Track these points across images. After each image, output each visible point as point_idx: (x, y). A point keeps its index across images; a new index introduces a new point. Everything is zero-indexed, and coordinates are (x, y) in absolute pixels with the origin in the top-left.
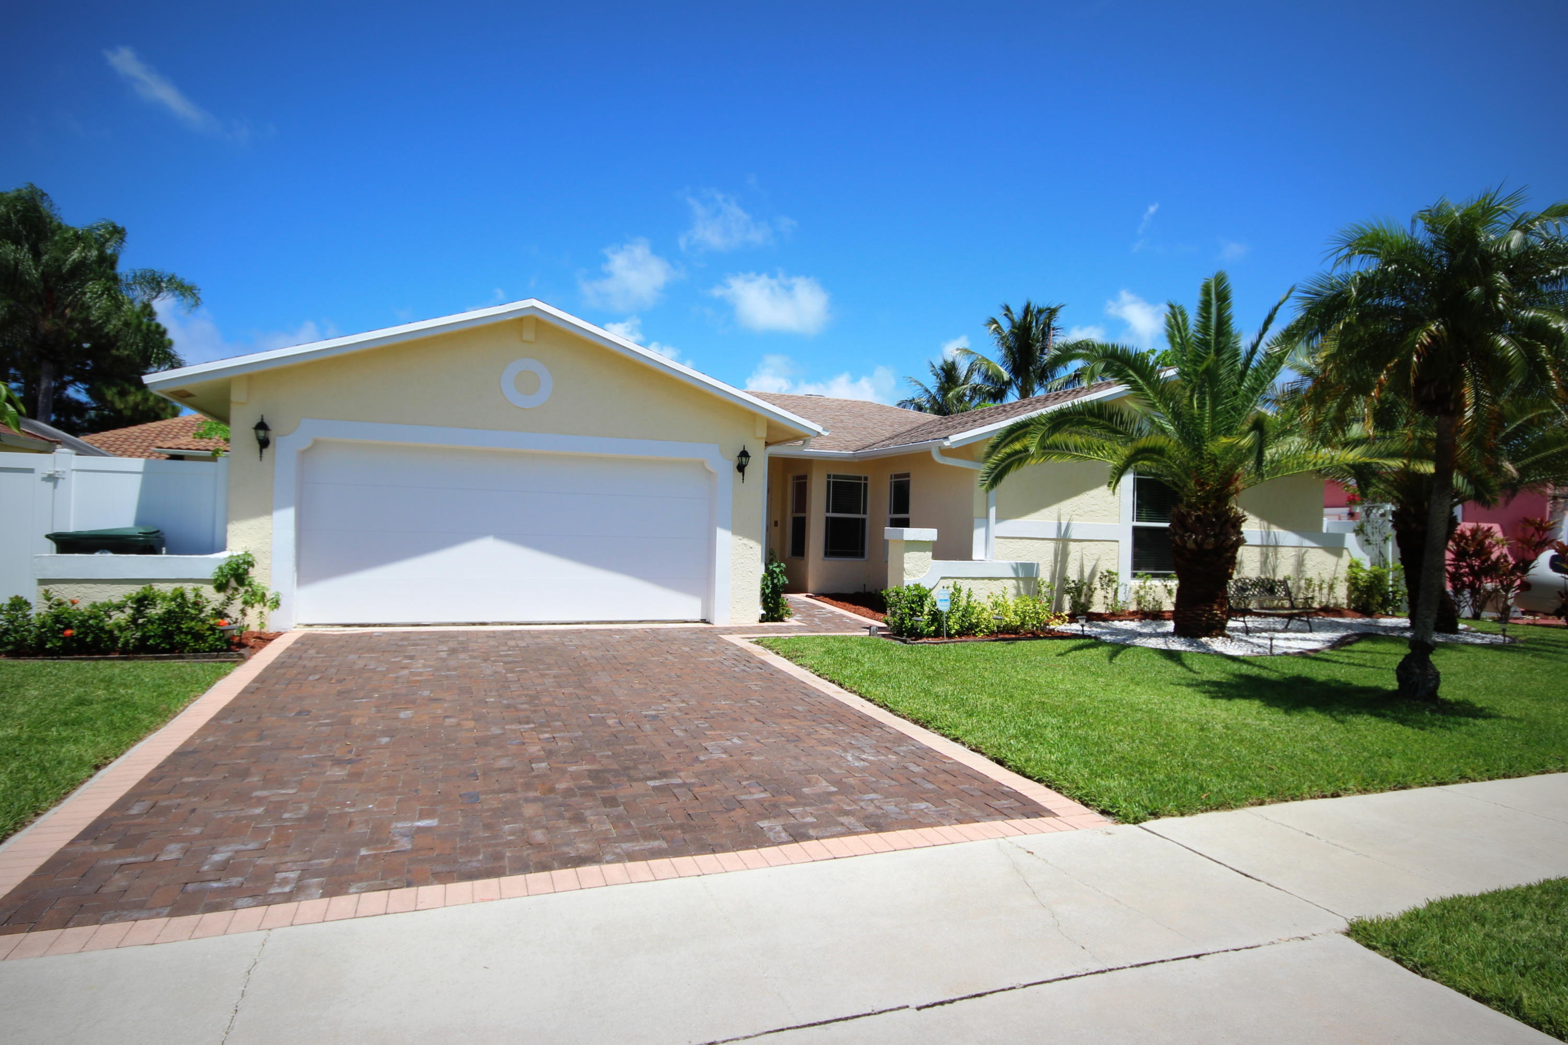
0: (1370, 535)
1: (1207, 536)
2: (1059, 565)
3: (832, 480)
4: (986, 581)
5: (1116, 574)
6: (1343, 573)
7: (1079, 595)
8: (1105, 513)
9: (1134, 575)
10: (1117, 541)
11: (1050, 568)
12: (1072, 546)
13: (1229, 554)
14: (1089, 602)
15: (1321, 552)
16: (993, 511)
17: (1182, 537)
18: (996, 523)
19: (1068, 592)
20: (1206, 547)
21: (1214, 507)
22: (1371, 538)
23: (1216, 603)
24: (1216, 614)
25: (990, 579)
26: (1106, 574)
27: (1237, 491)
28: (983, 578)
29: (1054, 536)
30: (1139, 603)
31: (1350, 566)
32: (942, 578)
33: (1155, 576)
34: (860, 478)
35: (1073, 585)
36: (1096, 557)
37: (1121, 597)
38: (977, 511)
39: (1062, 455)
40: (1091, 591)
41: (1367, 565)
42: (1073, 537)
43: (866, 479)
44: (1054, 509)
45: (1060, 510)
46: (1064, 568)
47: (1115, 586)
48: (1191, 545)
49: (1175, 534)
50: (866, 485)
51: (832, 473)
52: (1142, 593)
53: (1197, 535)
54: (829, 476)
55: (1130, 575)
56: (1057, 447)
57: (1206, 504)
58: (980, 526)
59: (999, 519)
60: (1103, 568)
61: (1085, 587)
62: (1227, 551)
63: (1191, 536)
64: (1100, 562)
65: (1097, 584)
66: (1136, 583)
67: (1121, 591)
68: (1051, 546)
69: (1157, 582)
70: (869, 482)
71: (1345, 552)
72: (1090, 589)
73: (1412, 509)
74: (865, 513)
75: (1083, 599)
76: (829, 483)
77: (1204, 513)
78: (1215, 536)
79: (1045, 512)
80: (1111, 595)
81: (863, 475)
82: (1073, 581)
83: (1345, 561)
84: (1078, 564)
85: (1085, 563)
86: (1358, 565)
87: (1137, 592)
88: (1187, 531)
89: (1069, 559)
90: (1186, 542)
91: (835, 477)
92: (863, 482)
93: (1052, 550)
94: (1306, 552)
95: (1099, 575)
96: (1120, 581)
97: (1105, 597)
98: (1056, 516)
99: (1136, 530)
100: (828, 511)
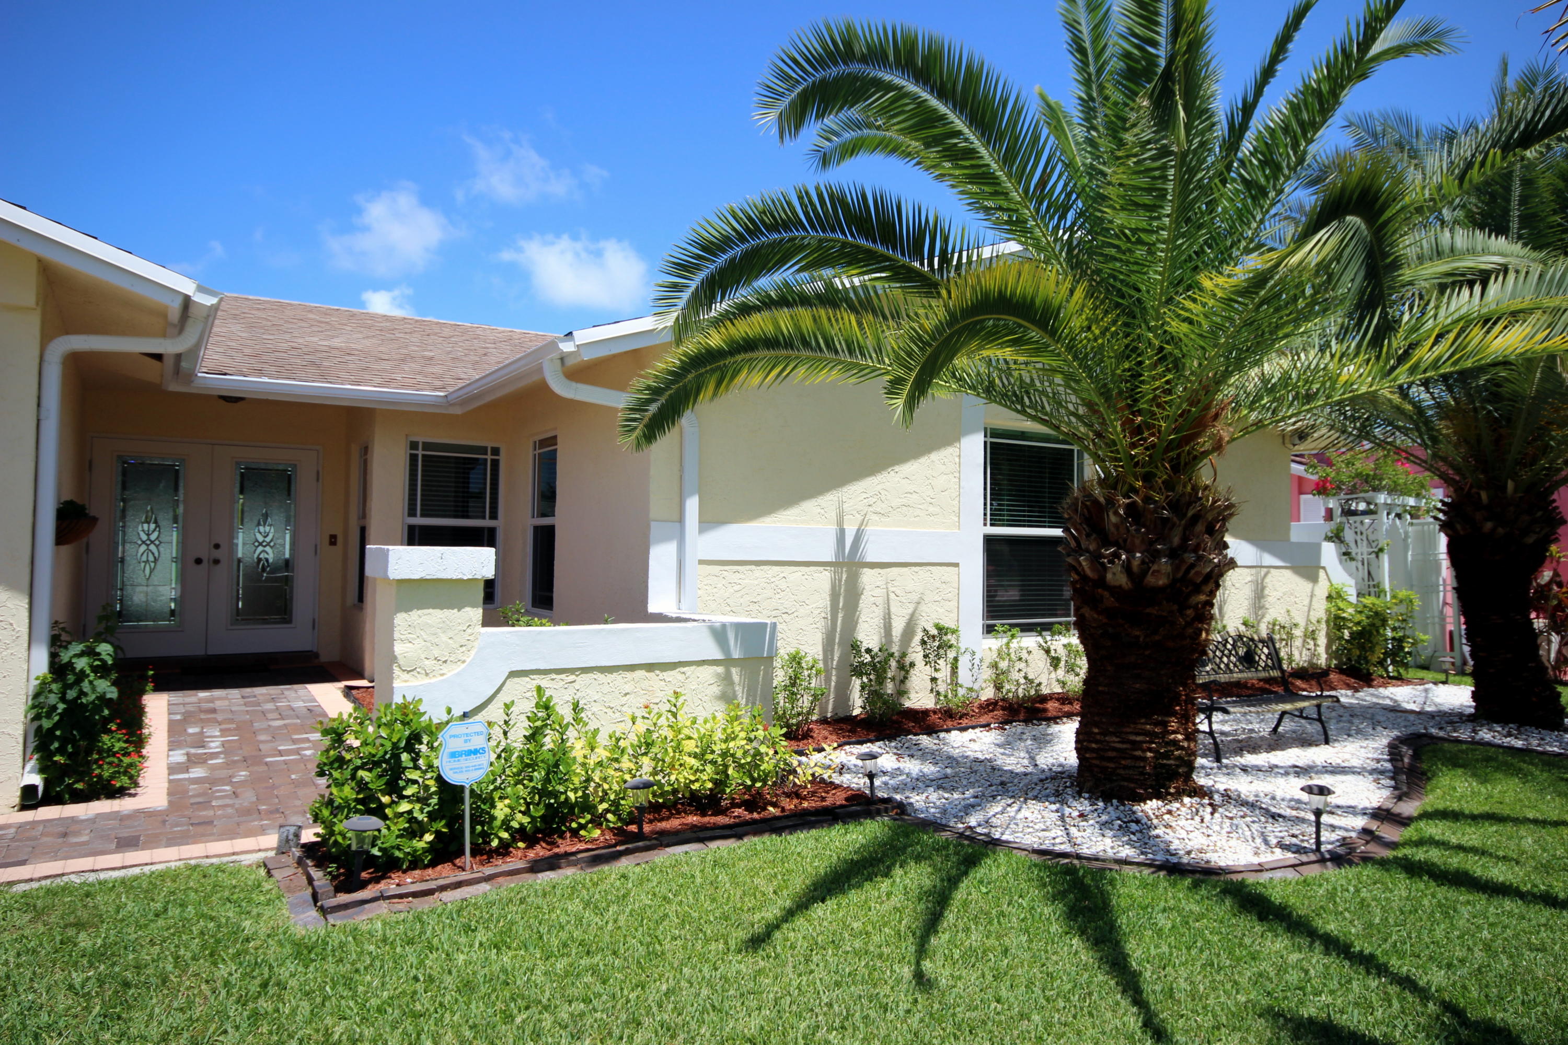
0: (1352, 545)
1: (1155, 556)
2: (840, 615)
3: (420, 453)
4: (640, 673)
5: (954, 632)
6: (1320, 609)
7: (881, 680)
8: (931, 509)
9: (989, 630)
10: (956, 565)
11: (821, 624)
12: (868, 577)
13: (1203, 598)
14: (902, 692)
15: (1288, 573)
16: (692, 505)
17: (1096, 558)
18: (702, 530)
19: (858, 671)
20: (1150, 580)
21: (1169, 485)
22: (1354, 550)
23: (1174, 714)
24: (1175, 743)
25: (650, 667)
26: (934, 632)
27: (1218, 447)
28: (632, 668)
29: (829, 556)
30: (998, 688)
31: (1329, 598)
32: (513, 674)
33: (1027, 629)
34: (483, 450)
35: (867, 659)
36: (915, 597)
37: (964, 676)
38: (658, 506)
39: (816, 364)
40: (905, 668)
41: (1351, 594)
42: (869, 558)
43: (496, 451)
44: (829, 501)
45: (841, 503)
46: (851, 623)
47: (951, 654)
48: (1116, 576)
49: (1079, 550)
50: (495, 464)
51: (421, 439)
52: (1003, 665)
53: (1130, 552)
54: (414, 445)
55: (980, 629)
56: (806, 344)
57: (1148, 478)
58: (666, 539)
59: (708, 522)
60: (927, 623)
61: (893, 663)
62: (1197, 589)
63: (1116, 555)
64: (923, 607)
65: (916, 654)
66: (994, 643)
67: (964, 663)
68: (824, 578)
69: (1030, 641)
70: (502, 458)
71: (1322, 573)
72: (902, 667)
73: (1484, 496)
74: (494, 516)
75: (890, 688)
76: (413, 458)
77: (1147, 499)
78: (1173, 554)
79: (810, 506)
80: (944, 673)
81: (490, 445)
82: (868, 651)
83: (1322, 589)
84: (879, 612)
85: (893, 609)
86: (1339, 595)
87: (995, 666)
88: (1107, 544)
89: (862, 605)
90: (1105, 568)
91: (427, 446)
92: (489, 457)
93: (827, 586)
94: (1266, 575)
95: (919, 635)
96: (962, 647)
97: (934, 680)
98: (833, 516)
99: (989, 541)
100: (412, 513)
